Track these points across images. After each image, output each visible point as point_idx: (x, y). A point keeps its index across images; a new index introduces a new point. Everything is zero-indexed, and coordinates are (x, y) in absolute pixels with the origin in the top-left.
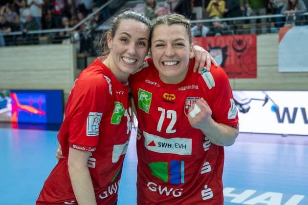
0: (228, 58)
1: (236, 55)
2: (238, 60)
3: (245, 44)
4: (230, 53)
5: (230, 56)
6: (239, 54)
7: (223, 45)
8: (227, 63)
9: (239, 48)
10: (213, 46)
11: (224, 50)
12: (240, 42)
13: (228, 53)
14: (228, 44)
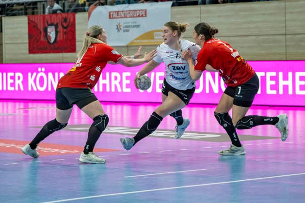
0: (59, 34)
1: (63, 31)
2: (65, 35)
3: (68, 21)
4: (60, 29)
5: (60, 32)
6: (65, 30)
7: (55, 23)
8: (58, 39)
9: (65, 25)
10: (49, 23)
11: (56, 27)
12: (65, 20)
13: (58, 30)
14: (58, 21)
